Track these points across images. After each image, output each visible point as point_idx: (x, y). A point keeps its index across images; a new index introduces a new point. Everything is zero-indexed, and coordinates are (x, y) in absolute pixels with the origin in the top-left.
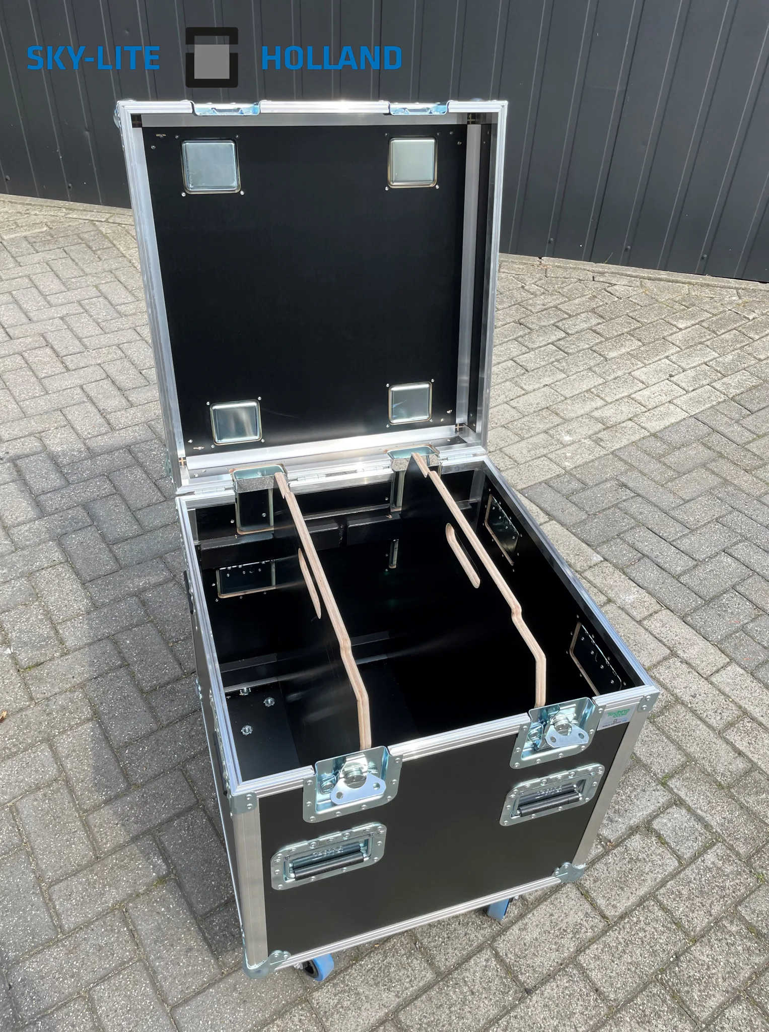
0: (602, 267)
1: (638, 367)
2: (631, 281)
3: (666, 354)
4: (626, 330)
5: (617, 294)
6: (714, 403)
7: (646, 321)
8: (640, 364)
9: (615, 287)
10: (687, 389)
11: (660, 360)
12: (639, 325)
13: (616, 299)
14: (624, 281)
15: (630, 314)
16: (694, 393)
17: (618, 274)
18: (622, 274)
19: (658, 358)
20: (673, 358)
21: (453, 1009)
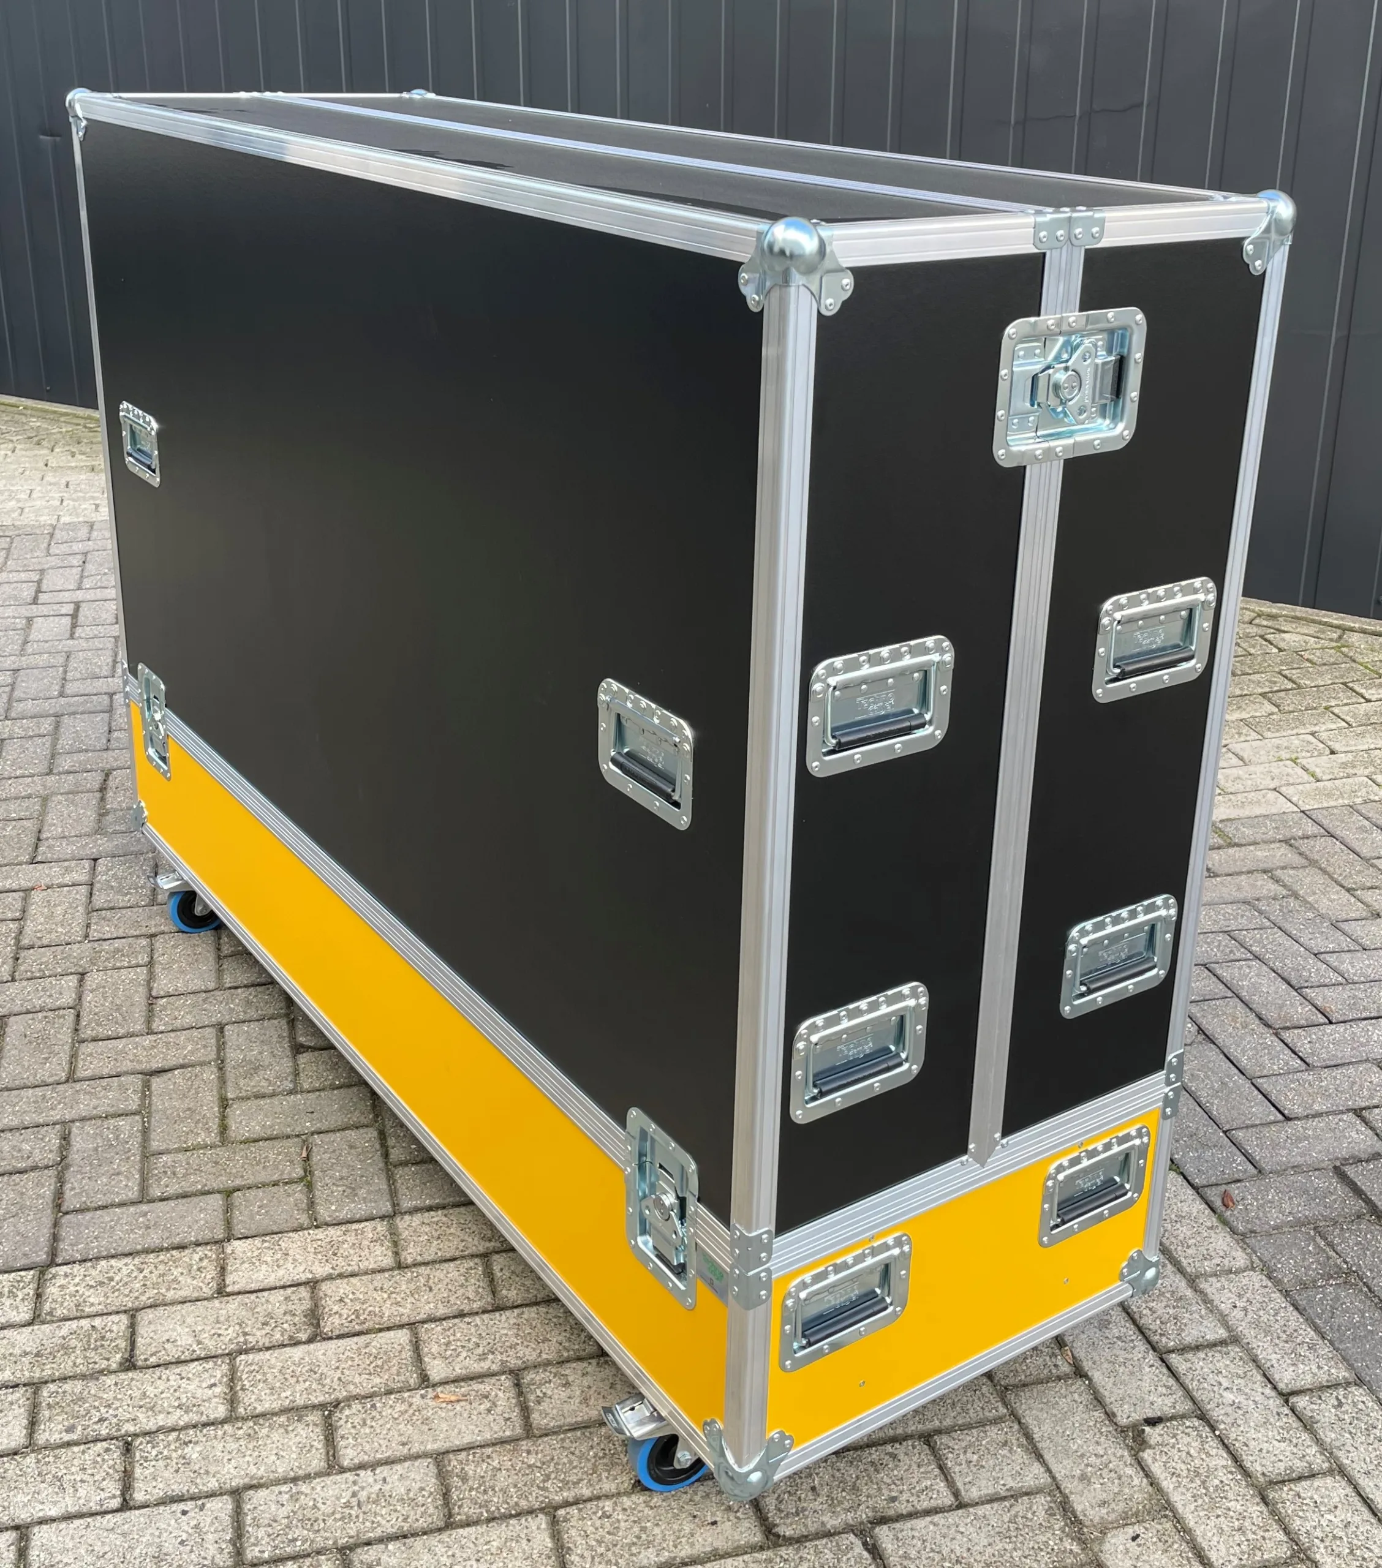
0: (1280, 608)
1: (1248, 738)
2: (1323, 632)
3: (1317, 728)
4: (1260, 690)
5: (1282, 645)
6: (1359, 801)
7: (1307, 682)
8: (1254, 735)
9: (1283, 635)
10: (1319, 775)
11: (1298, 734)
12: (1290, 685)
13: (1275, 650)
14: (1312, 629)
15: (1284, 672)
16: (1329, 784)
17: (1305, 619)
18: (1313, 621)
19: (1294, 732)
20: (1324, 736)
21: (394, 1296)
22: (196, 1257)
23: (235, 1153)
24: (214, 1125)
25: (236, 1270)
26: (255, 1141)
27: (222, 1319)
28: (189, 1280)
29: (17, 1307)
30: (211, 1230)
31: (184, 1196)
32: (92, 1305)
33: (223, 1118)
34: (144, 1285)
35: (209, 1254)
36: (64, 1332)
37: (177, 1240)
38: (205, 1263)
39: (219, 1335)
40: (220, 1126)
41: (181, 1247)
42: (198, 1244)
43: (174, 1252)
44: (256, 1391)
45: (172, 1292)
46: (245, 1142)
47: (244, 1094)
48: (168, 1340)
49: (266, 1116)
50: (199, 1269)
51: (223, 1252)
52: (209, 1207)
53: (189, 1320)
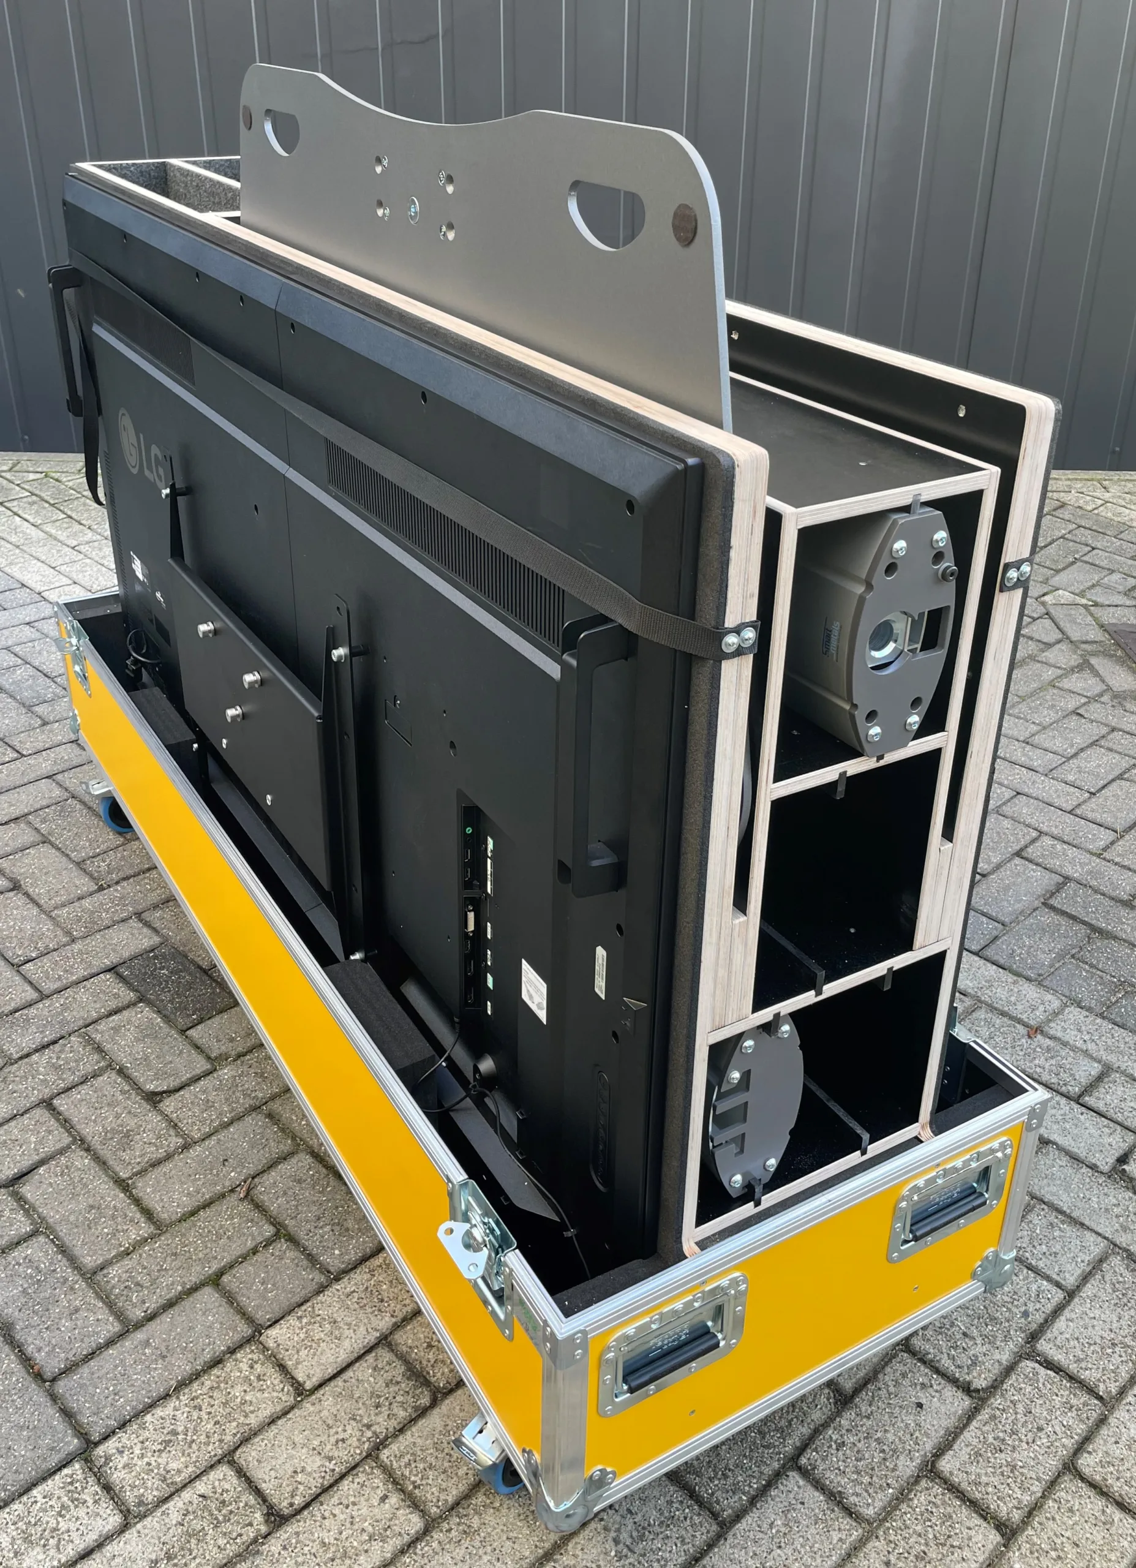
22: (244, 1366)
23: (183, 1235)
24: (133, 1212)
25: (298, 1363)
26: (193, 1213)
27: (330, 1422)
28: (259, 1395)
29: (98, 1514)
30: (235, 1329)
31: (170, 1304)
32: (179, 1471)
33: (137, 1202)
34: (217, 1423)
35: (255, 1357)
36: (175, 1517)
37: (207, 1356)
38: (258, 1366)
39: (343, 1440)
40: (142, 1213)
41: (217, 1362)
42: (232, 1351)
43: (216, 1371)
44: (430, 1482)
45: (252, 1416)
46: (183, 1219)
47: (137, 1168)
48: (295, 1472)
49: (183, 1183)
50: (259, 1378)
51: (265, 1348)
52: (209, 1306)
53: (299, 1439)
